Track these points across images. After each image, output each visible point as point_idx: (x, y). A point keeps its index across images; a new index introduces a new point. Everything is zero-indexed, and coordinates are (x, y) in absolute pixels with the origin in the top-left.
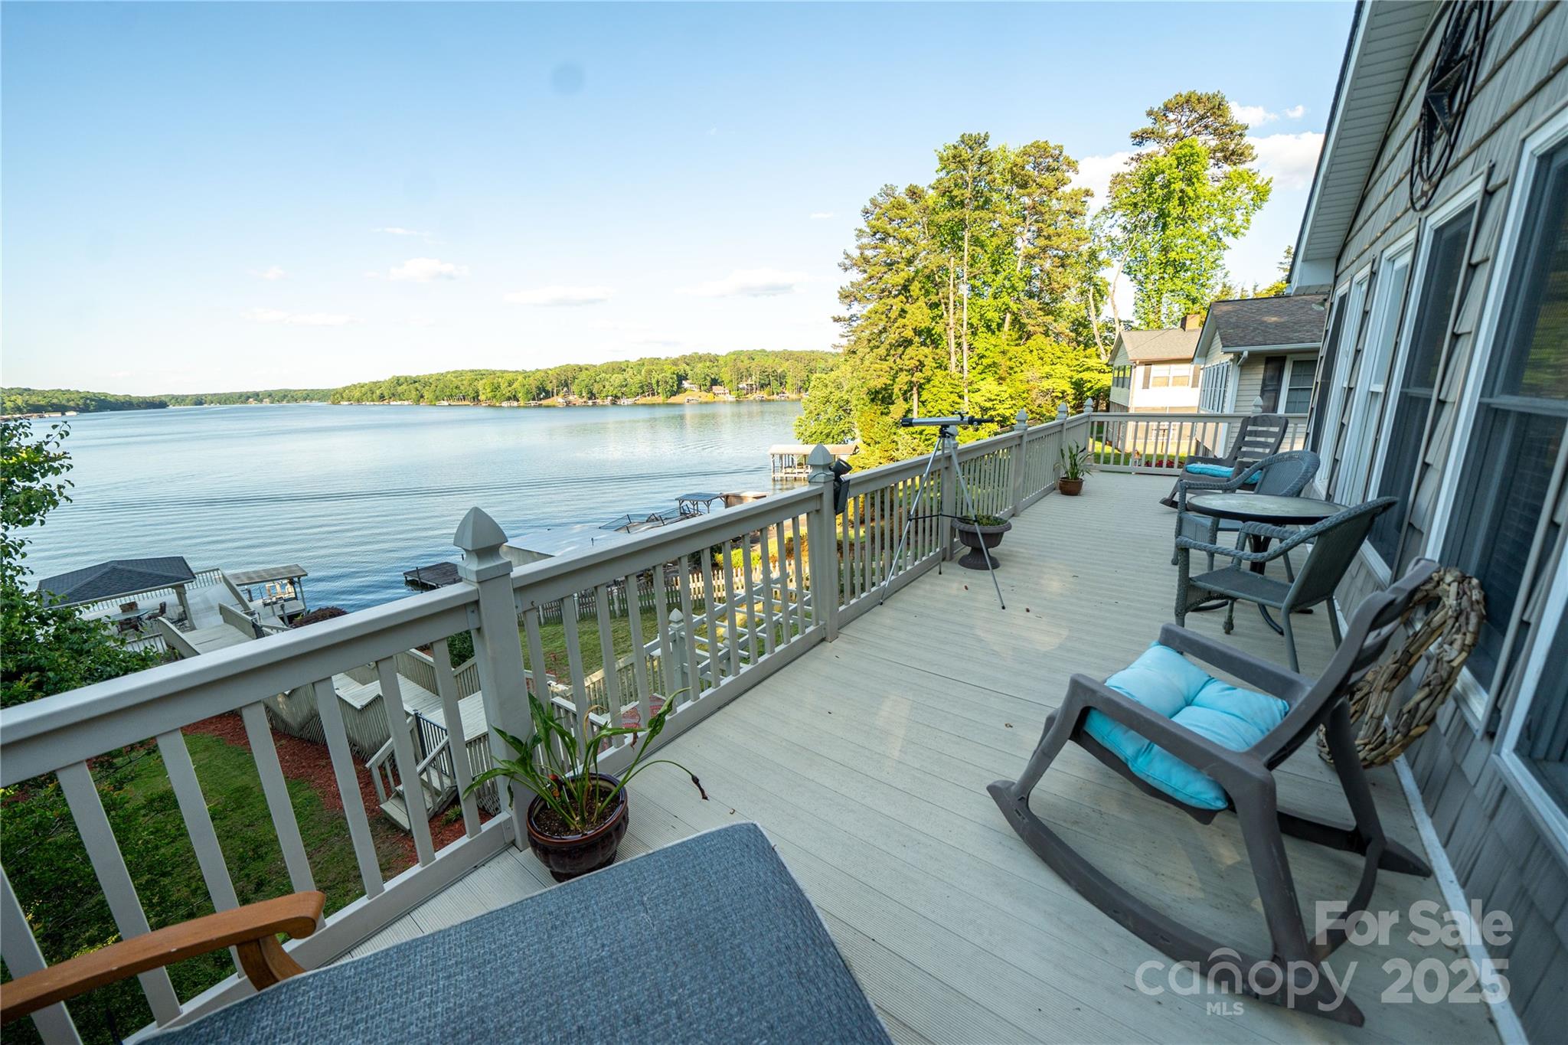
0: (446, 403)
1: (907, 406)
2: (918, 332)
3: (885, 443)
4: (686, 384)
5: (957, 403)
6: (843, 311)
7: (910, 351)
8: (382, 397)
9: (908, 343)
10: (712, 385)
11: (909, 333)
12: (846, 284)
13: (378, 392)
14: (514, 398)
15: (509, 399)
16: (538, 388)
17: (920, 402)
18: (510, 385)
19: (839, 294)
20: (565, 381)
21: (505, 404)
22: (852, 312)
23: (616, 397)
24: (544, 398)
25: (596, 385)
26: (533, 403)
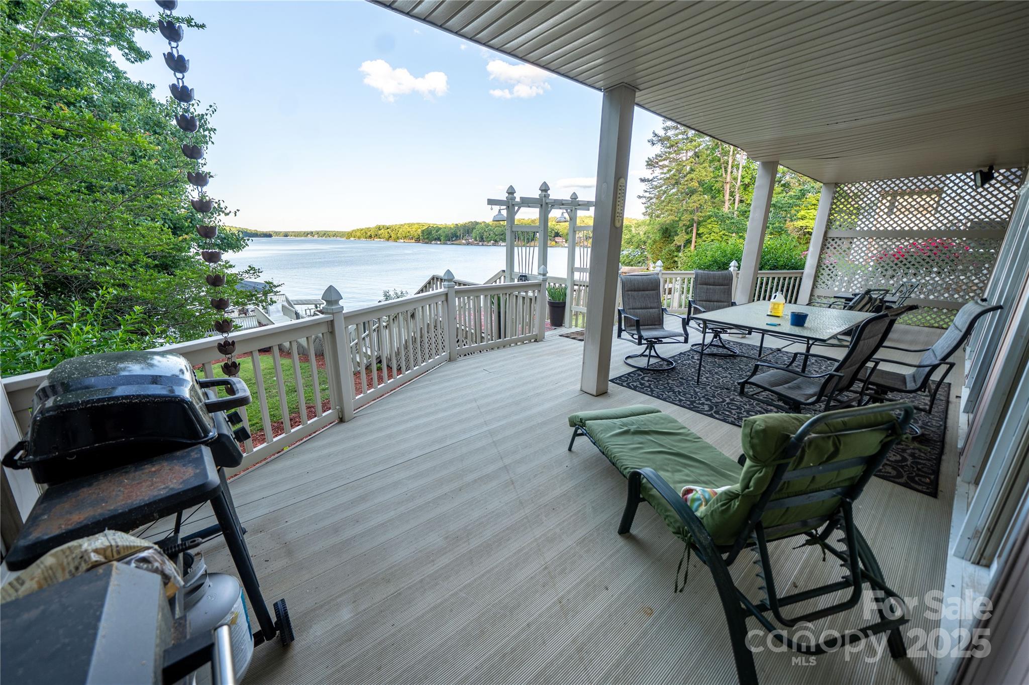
0: (402, 241)
1: (687, 237)
2: (701, 185)
6: (648, 174)
7: (695, 197)
8: (370, 237)
9: (692, 192)
10: (554, 237)
11: (695, 184)
12: (652, 155)
13: (369, 234)
14: (439, 239)
15: (435, 239)
16: (452, 233)
17: (697, 234)
18: (437, 232)
19: (647, 162)
20: (468, 231)
21: (433, 242)
22: (654, 175)
23: (496, 241)
24: (455, 240)
25: (485, 234)
26: (449, 242)
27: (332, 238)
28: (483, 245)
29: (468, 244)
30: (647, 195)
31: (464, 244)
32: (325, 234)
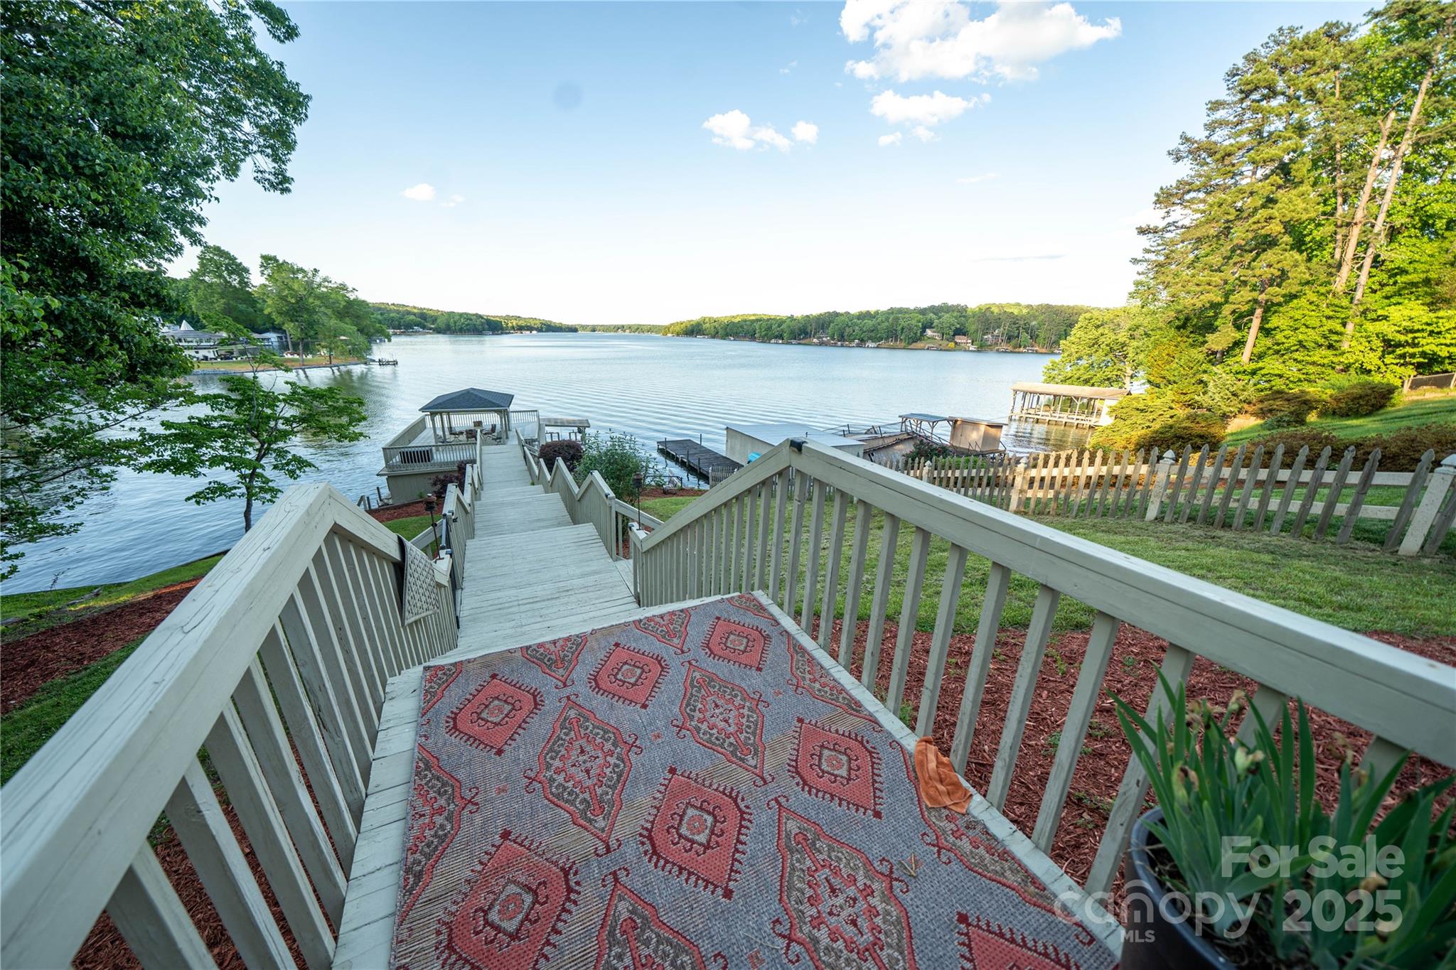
1: (1238, 335)
2: (1289, 227)
3: (1184, 385)
4: (929, 332)
5: (1337, 333)
6: (1156, 218)
7: (1270, 256)
8: (692, 332)
9: (1268, 243)
10: (954, 335)
11: (1275, 228)
12: (1170, 181)
13: (690, 329)
14: (781, 337)
15: (776, 337)
16: (800, 329)
17: (1261, 329)
18: (779, 326)
19: (1157, 195)
20: (823, 325)
21: (773, 341)
22: (1170, 220)
23: (862, 341)
24: (804, 338)
25: (847, 329)
26: (794, 342)
27: (646, 334)
28: (842, 346)
29: (822, 344)
30: (1152, 257)
31: (816, 345)
32: (638, 329)
